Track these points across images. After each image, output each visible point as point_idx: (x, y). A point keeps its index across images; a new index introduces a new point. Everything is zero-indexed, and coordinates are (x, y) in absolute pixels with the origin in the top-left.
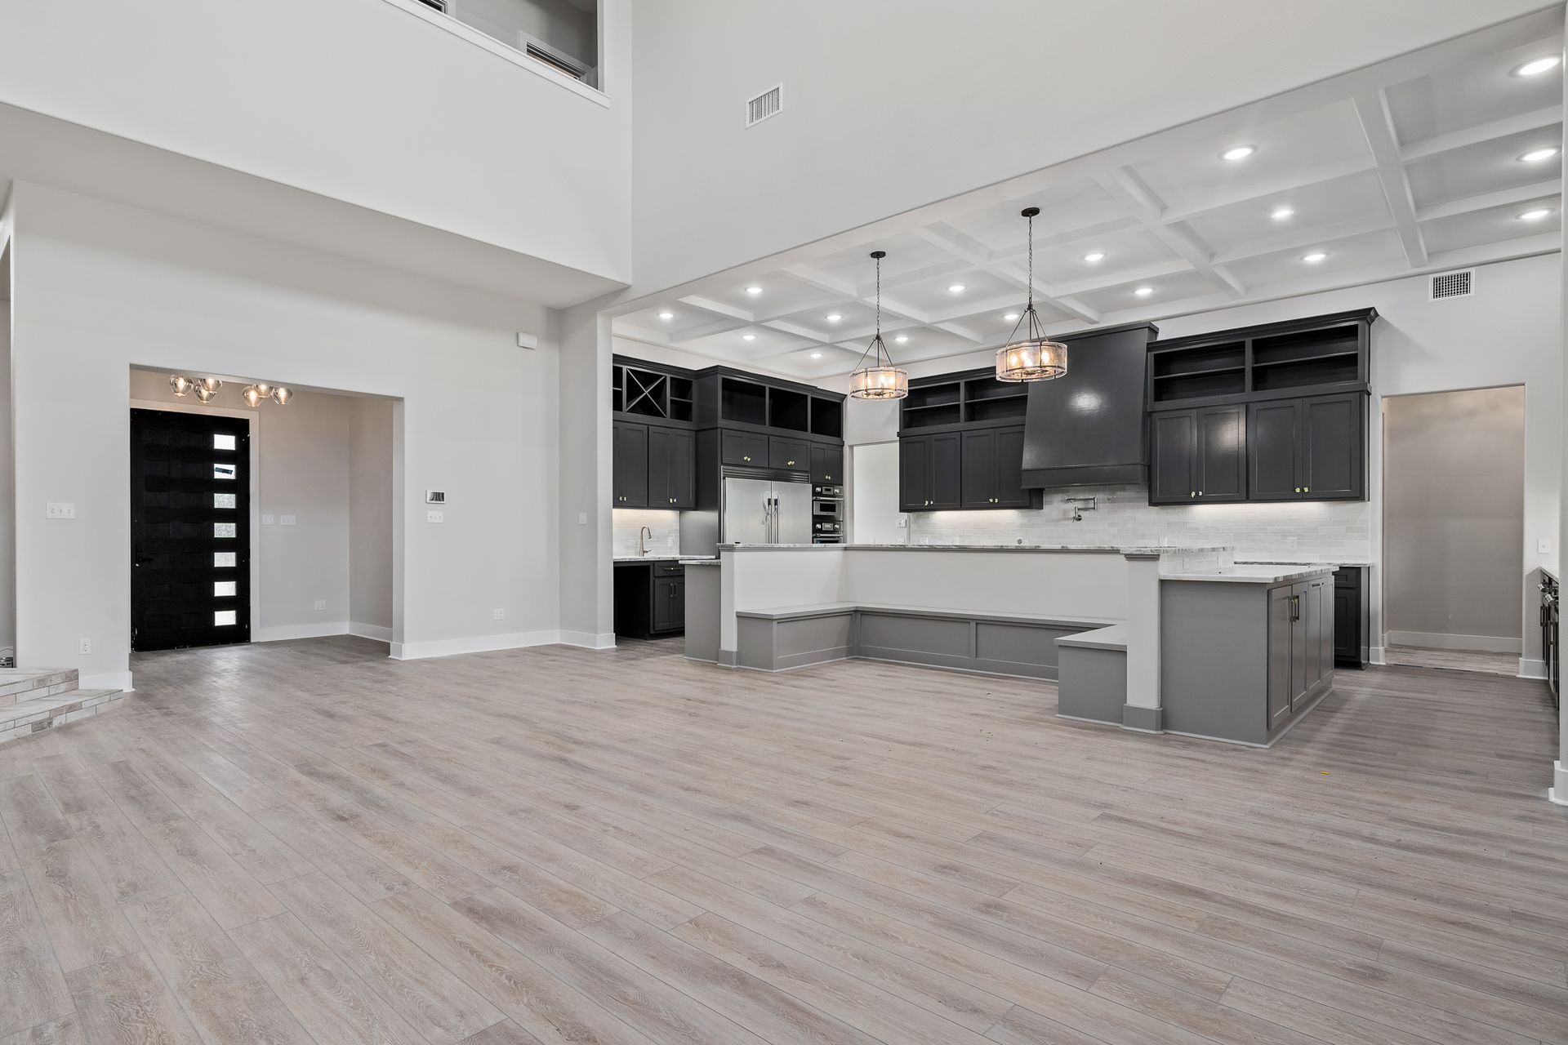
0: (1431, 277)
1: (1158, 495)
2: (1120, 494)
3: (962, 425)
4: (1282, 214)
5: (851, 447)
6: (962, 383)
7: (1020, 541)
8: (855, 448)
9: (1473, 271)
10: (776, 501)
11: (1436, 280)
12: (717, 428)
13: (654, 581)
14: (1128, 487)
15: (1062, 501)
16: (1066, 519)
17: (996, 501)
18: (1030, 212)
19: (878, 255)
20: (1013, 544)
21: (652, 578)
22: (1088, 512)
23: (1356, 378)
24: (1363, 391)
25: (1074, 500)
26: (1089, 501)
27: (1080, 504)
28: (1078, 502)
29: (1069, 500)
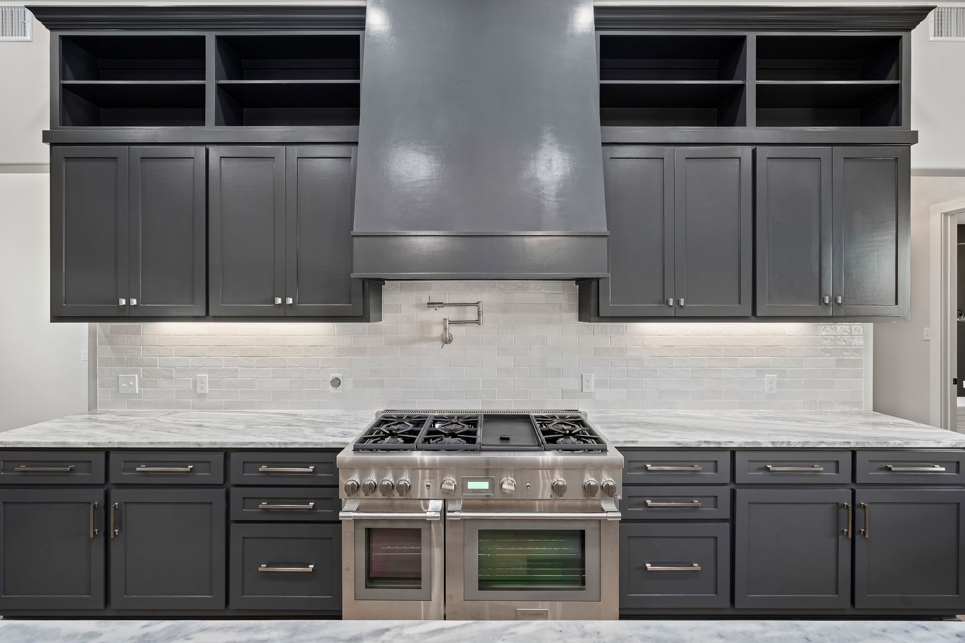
2: (521, 295)
6: (210, 38)
15: (416, 305)
16: (423, 339)
17: (290, 302)
23: (898, 123)
24: (909, 145)
25: (441, 304)
26: (469, 308)
27: (451, 313)
28: (446, 309)
29: (431, 304)
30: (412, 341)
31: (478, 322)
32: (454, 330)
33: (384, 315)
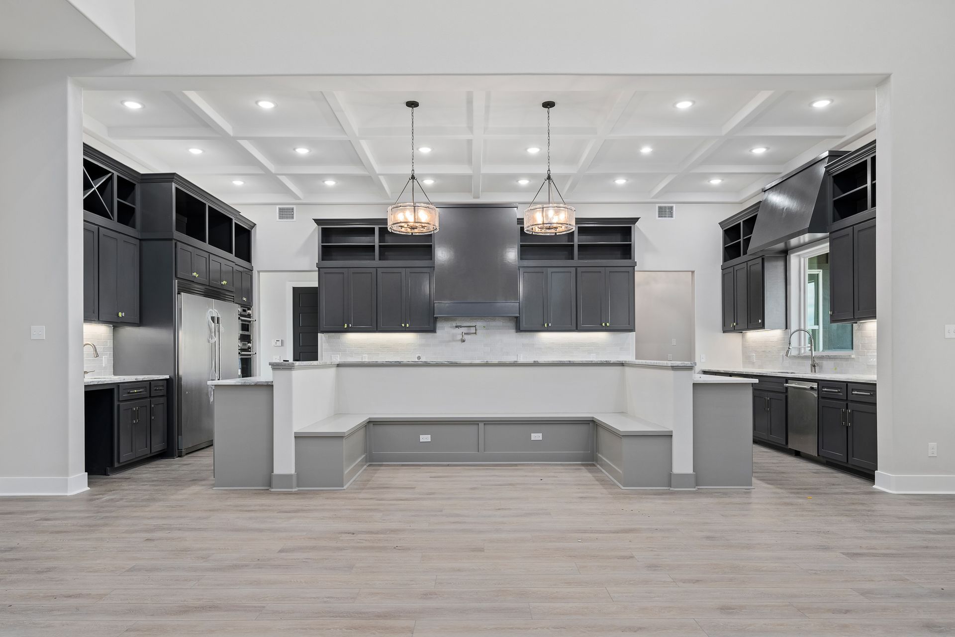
0: (657, 205)
1: (523, 325)
2: (493, 324)
3: (377, 262)
4: (646, 150)
5: (259, 272)
6: (377, 228)
7: (419, 358)
8: (261, 273)
9: (674, 205)
10: (218, 318)
11: (660, 208)
12: (171, 240)
13: (119, 406)
14: (497, 318)
15: (451, 327)
16: (454, 341)
17: (408, 325)
18: (548, 105)
19: (412, 104)
20: (413, 359)
21: (116, 403)
22: (470, 336)
23: (630, 258)
24: (634, 267)
25: (461, 327)
26: (472, 328)
27: (464, 330)
28: (463, 328)
29: (457, 327)
30: (450, 341)
31: (476, 333)
32: (466, 337)
33: (438, 331)
